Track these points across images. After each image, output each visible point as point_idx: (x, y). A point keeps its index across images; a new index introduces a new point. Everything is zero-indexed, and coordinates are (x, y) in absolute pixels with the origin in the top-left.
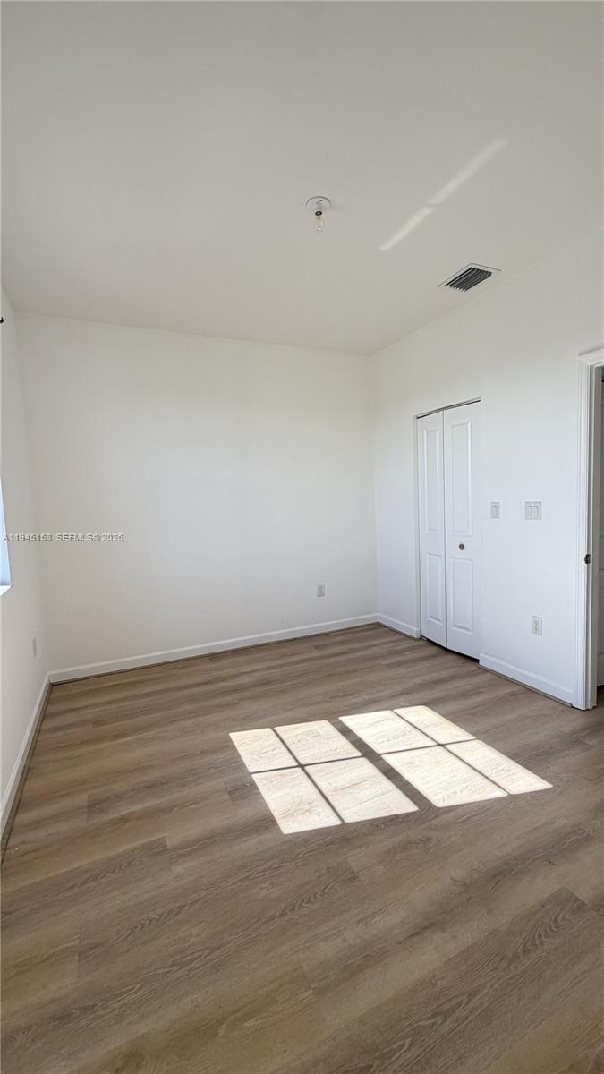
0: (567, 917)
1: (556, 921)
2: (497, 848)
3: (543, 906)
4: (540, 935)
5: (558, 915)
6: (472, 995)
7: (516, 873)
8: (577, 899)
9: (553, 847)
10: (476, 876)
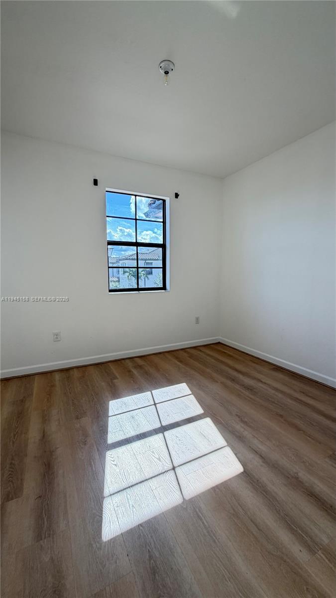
0: (9, 488)
1: (12, 482)
2: (63, 473)
3: (21, 480)
4: (12, 471)
5: (13, 484)
6: (13, 443)
7: (44, 475)
8: (12, 499)
9: (47, 504)
10: (54, 457)
